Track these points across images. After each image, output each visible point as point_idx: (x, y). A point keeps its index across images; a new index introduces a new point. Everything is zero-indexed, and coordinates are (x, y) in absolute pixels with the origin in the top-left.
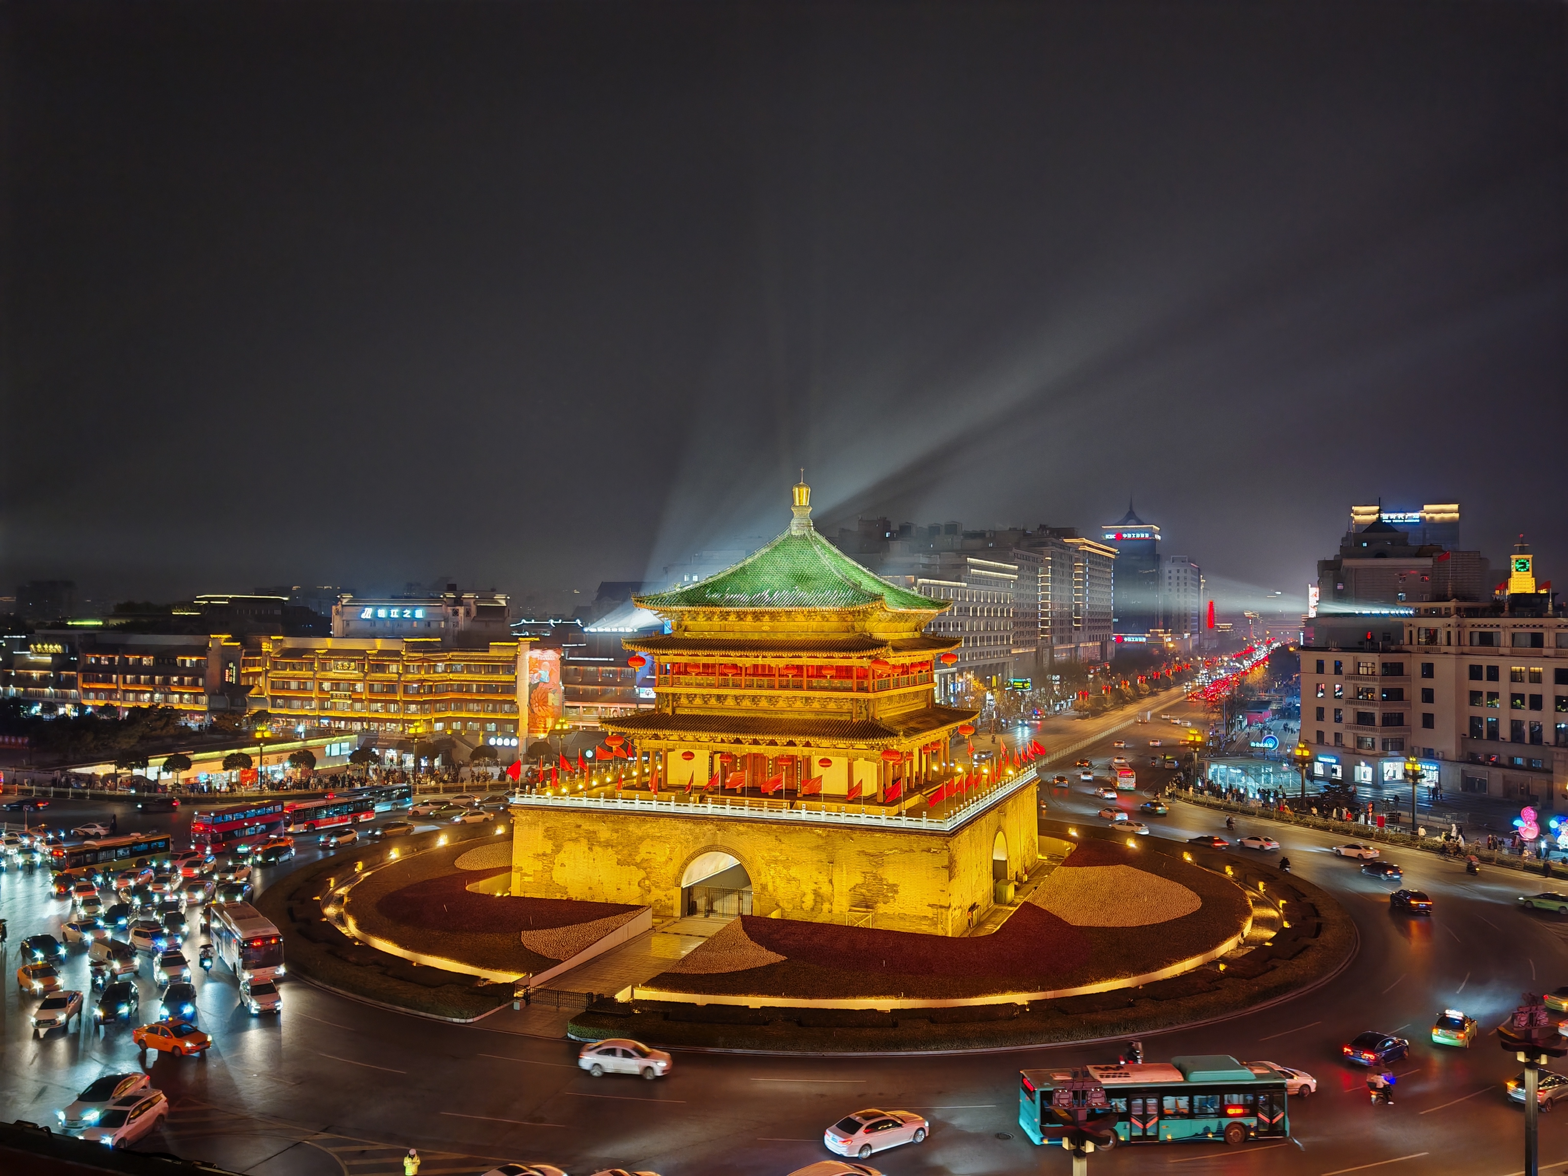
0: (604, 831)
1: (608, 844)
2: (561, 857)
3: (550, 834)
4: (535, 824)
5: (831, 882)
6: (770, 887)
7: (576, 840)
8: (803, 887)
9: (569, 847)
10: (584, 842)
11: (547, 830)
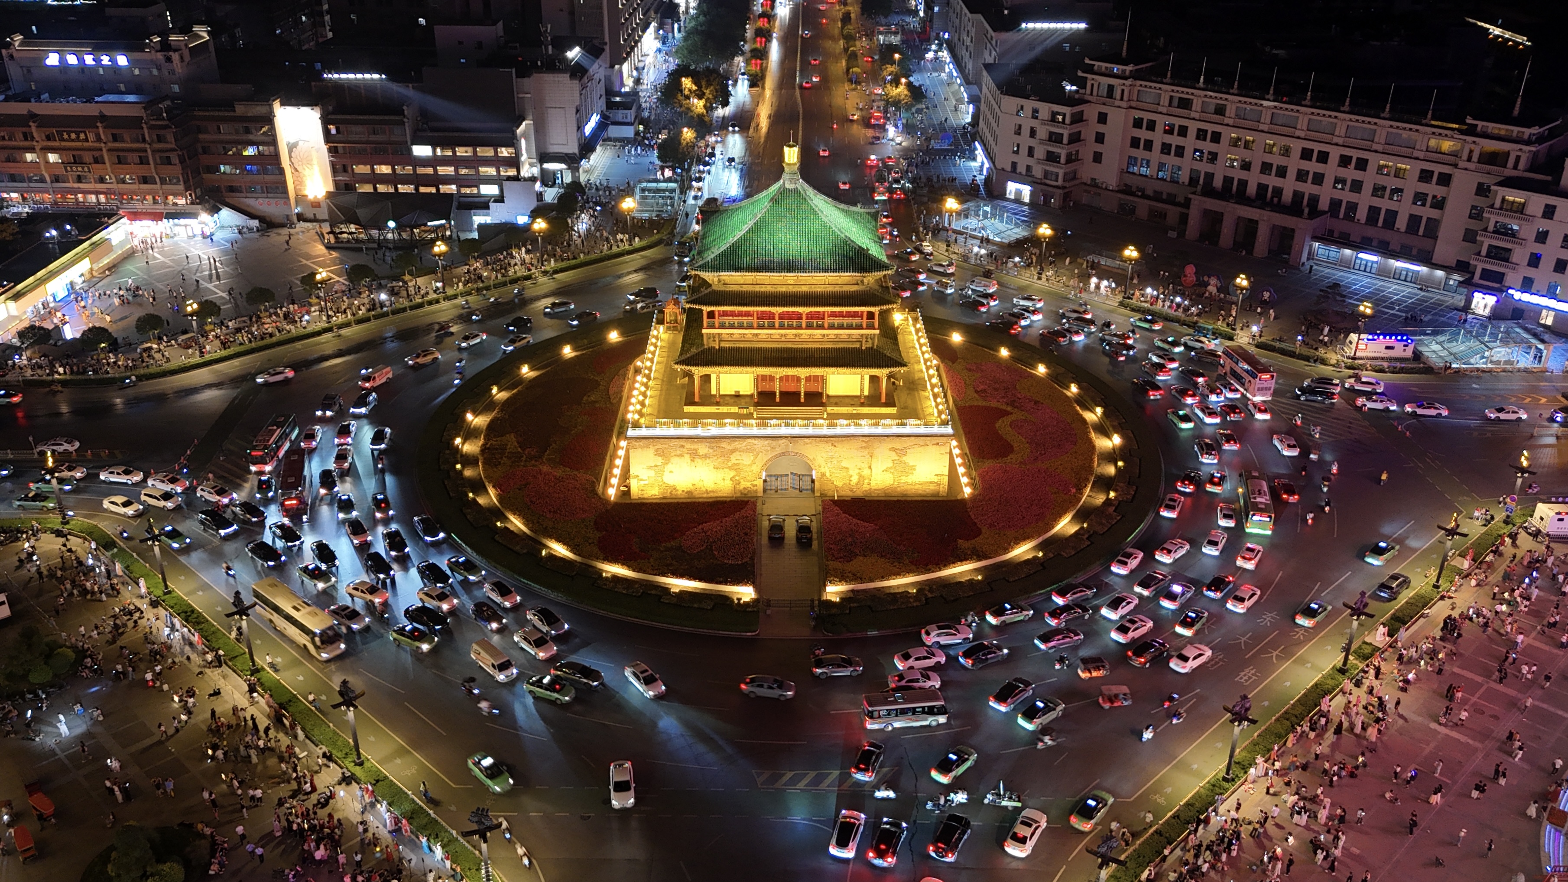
0: (703, 449)
1: (706, 457)
2: (669, 467)
3: (658, 453)
4: (648, 447)
5: (870, 467)
6: (828, 475)
7: (681, 455)
8: (851, 472)
9: (675, 460)
10: (687, 457)
11: (657, 450)
